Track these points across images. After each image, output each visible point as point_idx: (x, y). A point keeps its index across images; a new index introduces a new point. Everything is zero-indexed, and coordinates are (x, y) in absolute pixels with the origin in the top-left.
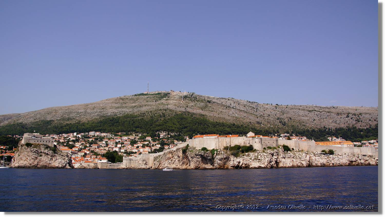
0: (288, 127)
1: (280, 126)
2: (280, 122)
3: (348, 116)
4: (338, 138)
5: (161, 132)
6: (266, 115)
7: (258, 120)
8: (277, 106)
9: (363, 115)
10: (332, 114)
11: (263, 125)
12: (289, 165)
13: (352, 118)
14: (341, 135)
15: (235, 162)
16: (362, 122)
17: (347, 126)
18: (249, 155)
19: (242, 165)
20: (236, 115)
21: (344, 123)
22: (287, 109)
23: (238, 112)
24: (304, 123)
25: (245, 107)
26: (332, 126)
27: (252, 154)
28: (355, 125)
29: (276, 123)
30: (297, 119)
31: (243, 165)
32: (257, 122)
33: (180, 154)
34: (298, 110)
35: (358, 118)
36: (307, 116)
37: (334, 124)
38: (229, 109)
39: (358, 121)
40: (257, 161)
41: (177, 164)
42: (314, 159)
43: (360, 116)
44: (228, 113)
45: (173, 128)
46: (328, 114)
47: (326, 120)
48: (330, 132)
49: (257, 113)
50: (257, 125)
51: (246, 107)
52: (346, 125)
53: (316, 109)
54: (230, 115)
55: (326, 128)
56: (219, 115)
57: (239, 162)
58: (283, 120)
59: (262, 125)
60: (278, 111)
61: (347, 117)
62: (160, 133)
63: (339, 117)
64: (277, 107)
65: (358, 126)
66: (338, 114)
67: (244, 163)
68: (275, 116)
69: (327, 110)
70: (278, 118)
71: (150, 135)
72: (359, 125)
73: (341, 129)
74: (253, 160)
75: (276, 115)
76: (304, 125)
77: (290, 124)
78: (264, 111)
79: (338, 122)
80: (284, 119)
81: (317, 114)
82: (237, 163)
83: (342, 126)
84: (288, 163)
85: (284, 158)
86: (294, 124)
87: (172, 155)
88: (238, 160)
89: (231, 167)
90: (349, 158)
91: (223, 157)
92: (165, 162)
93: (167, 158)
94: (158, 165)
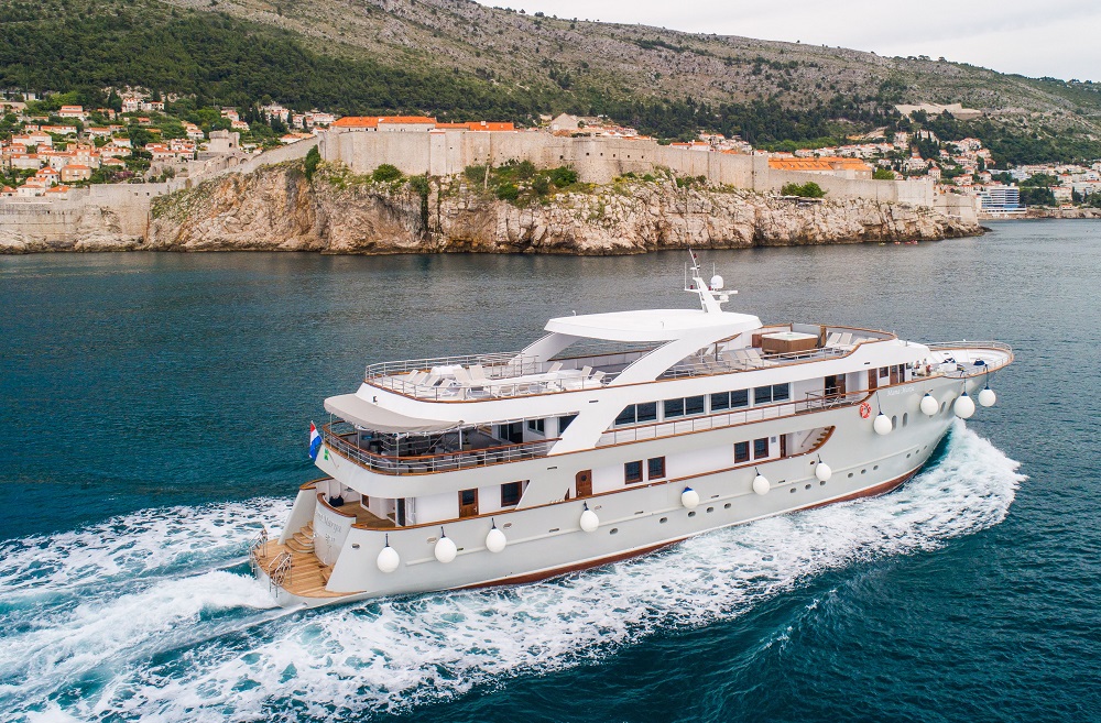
0: (577, 91)
1: (553, 85)
2: (552, 76)
3: (756, 72)
4: (728, 137)
5: (124, 91)
6: (506, 49)
7: (481, 62)
8: (539, 19)
9: (802, 69)
10: (711, 58)
11: (498, 81)
12: (700, 239)
13: (768, 77)
14: (738, 128)
15: (515, 228)
16: (795, 90)
17: (753, 102)
18: (567, 202)
19: (543, 237)
20: (407, 42)
21: (747, 92)
22: (572, 32)
23: (409, 29)
24: (626, 82)
25: (434, 12)
26: (712, 98)
27: (579, 196)
28: (778, 100)
29: (540, 78)
30: (604, 68)
31: (548, 240)
32: (478, 70)
33: (276, 191)
34: (610, 40)
35: (786, 77)
36: (636, 62)
37: (714, 93)
38: (378, 16)
39: (785, 86)
40: (600, 223)
41: (262, 231)
43: (792, 71)
44: (376, 31)
45: (172, 75)
46: (700, 59)
47: (694, 77)
48: (707, 116)
49: (478, 40)
50: (477, 82)
51: (439, 14)
52: (752, 96)
53: (663, 38)
54: (385, 39)
55: (694, 103)
56: (343, 34)
57: (532, 226)
58: (561, 68)
59: (496, 83)
60: (545, 38)
61: (754, 73)
62: (118, 93)
63: (734, 69)
64: (540, 22)
65: (787, 101)
66: (729, 62)
67: (550, 231)
68: (534, 53)
69: (698, 46)
70: (545, 62)
71: (79, 98)
72: (789, 99)
73: (736, 109)
74: (587, 222)
75: (537, 51)
76: (627, 91)
77: (584, 85)
78: (501, 33)
79: (728, 86)
80: (563, 66)
81: (666, 57)
82: (523, 231)
83: (741, 99)
84: (696, 232)
85: (681, 214)
86: (596, 84)
87: (239, 192)
88: (527, 220)
89: (499, 244)
90: (863, 216)
91: (466, 205)
92: (207, 222)
93: (215, 206)
94: (176, 231)
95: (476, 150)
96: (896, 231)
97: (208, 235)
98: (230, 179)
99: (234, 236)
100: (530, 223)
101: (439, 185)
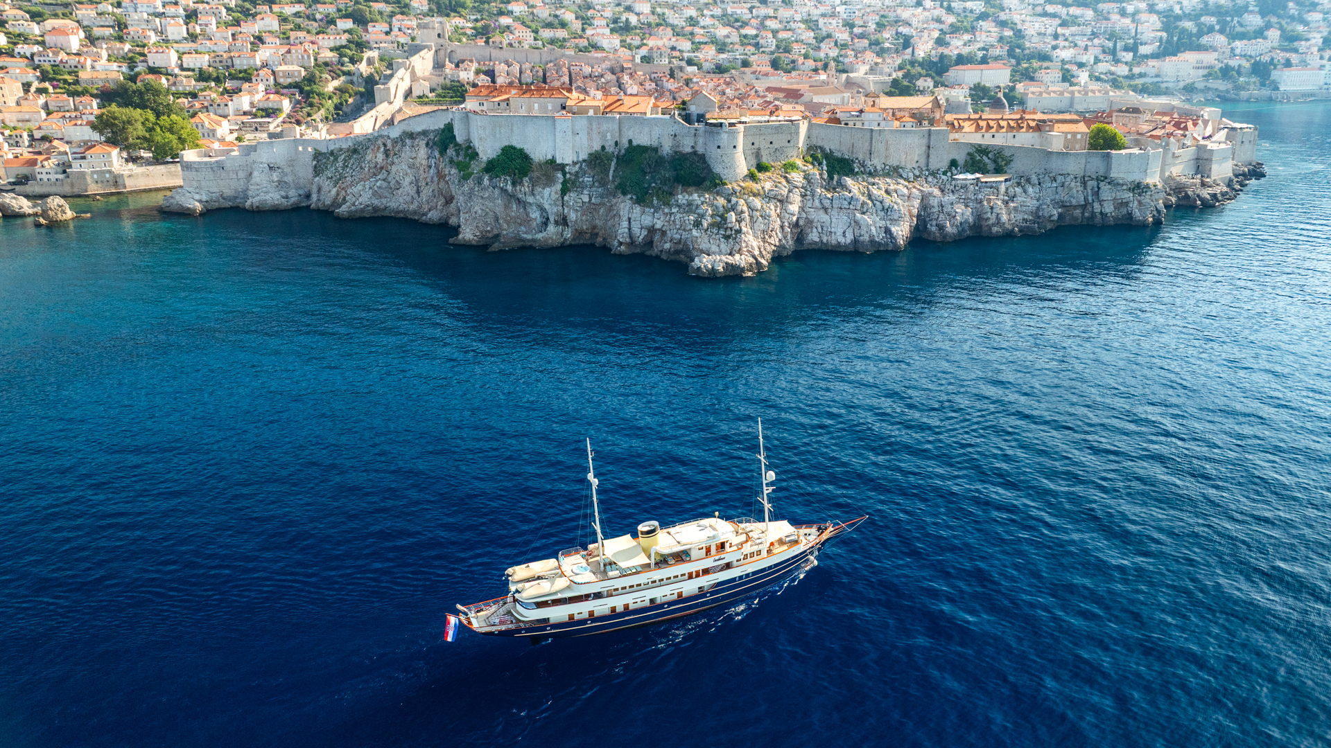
12: (841, 240)
15: (636, 228)
18: (689, 205)
27: (703, 198)
33: (418, 160)
41: (409, 198)
42: (935, 204)
57: (653, 227)
74: (706, 231)
82: (644, 233)
84: (840, 232)
85: (825, 210)
87: (387, 156)
88: (647, 220)
89: (621, 244)
90: (1062, 195)
91: (590, 198)
92: (359, 187)
93: (366, 169)
94: (334, 191)
95: (604, 137)
96: (1101, 213)
97: (360, 200)
98: (380, 142)
99: (384, 201)
100: (651, 224)
101: (564, 174)
